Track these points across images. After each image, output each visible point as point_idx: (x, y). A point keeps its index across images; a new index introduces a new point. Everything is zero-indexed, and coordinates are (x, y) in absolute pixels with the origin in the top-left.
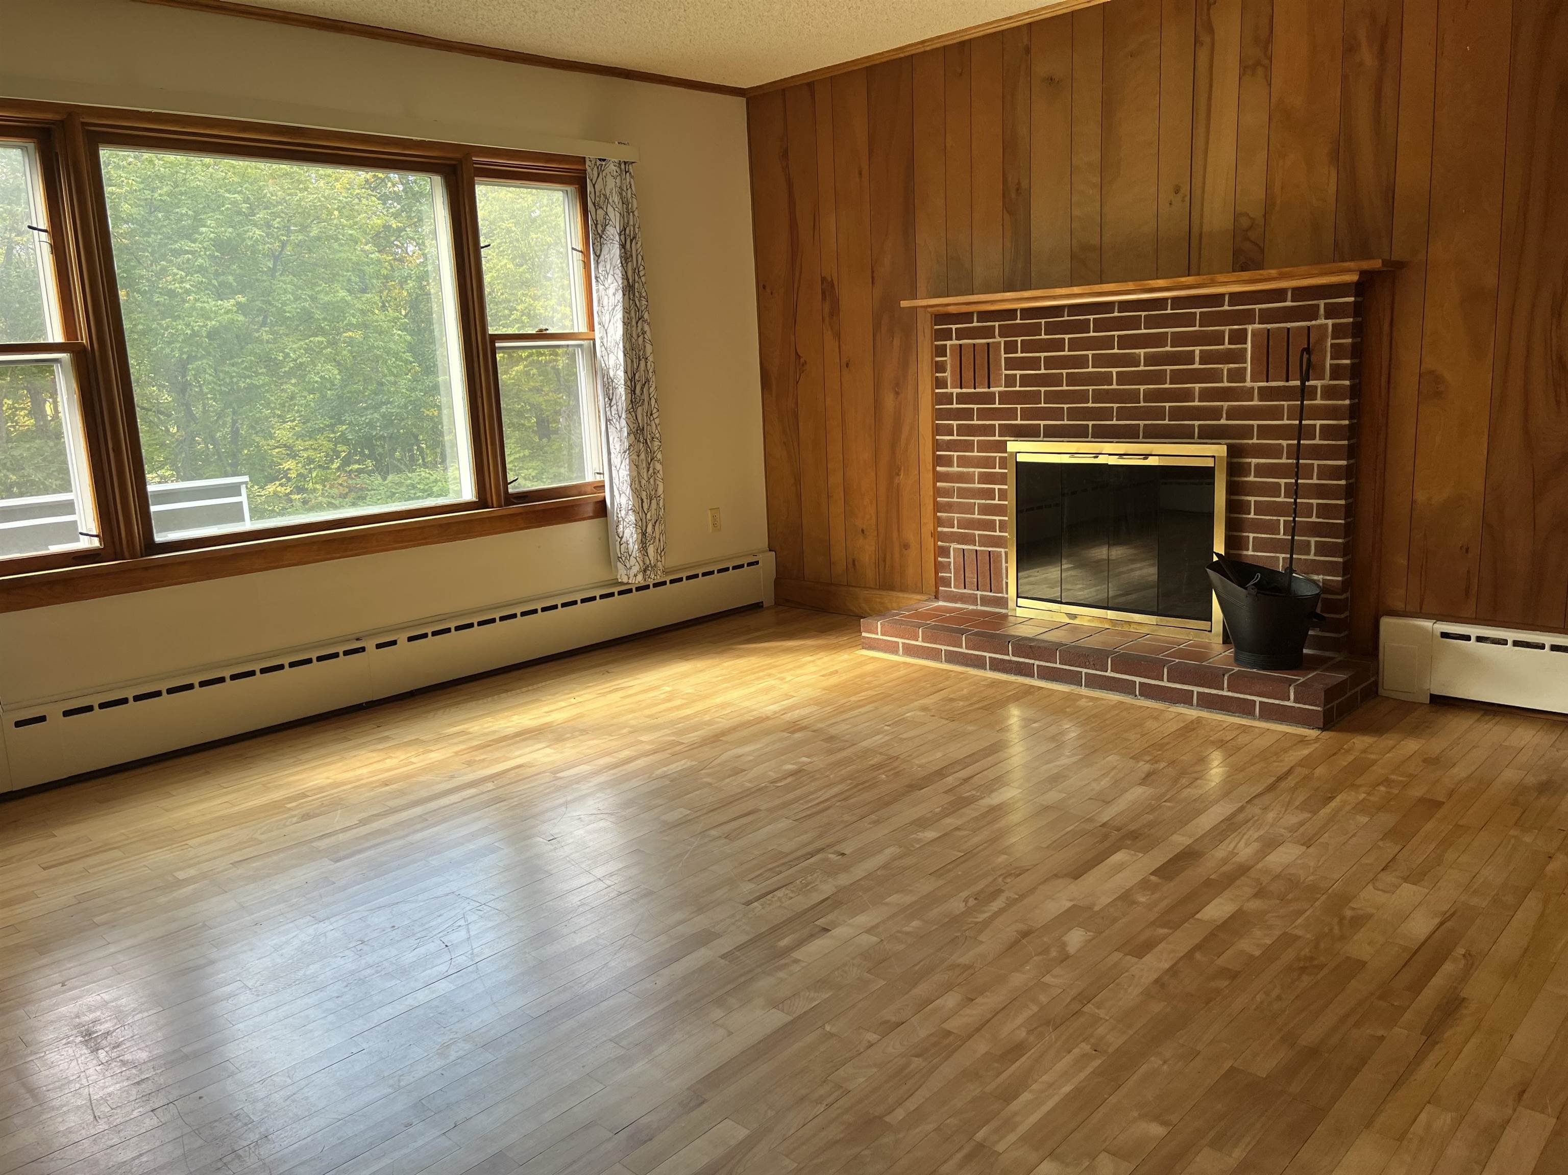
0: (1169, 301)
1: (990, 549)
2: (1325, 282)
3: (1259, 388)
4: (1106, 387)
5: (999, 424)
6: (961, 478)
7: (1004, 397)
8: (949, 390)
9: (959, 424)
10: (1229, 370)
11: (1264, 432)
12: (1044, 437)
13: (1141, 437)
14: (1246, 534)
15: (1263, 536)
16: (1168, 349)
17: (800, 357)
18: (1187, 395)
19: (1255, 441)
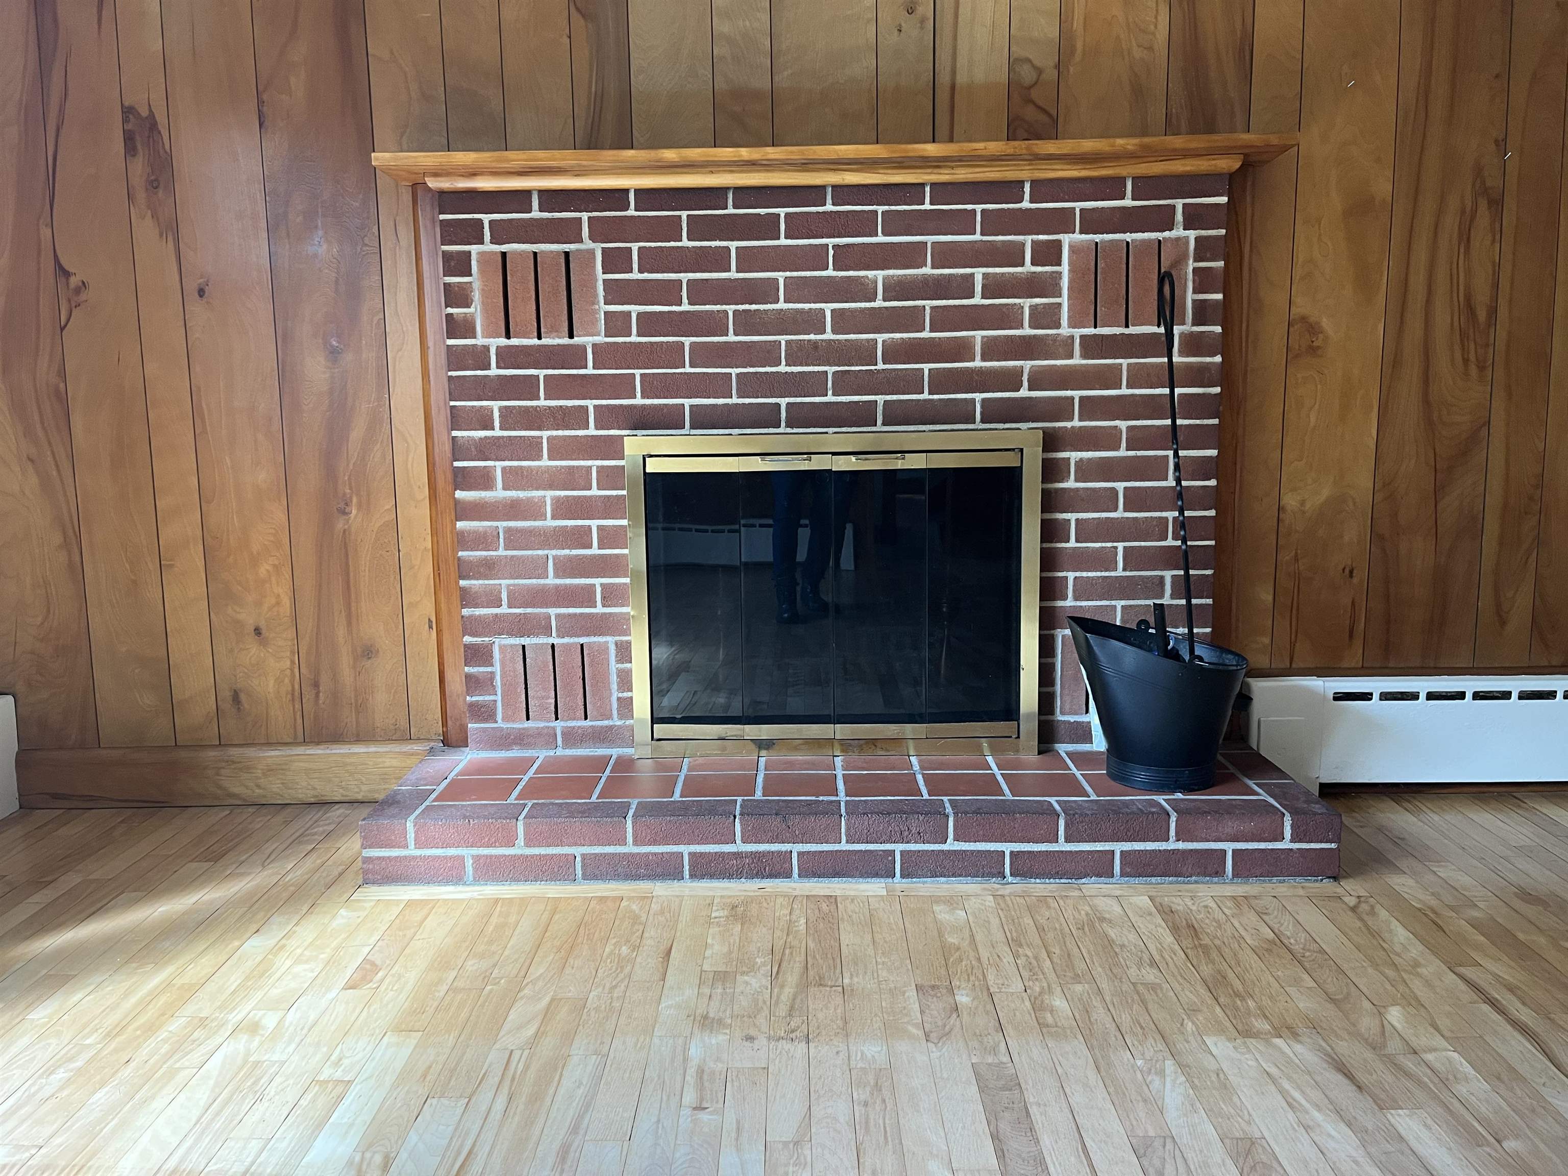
0: (928, 189)
1: (582, 640)
2: (1188, 168)
3: (1082, 337)
4: (812, 337)
5: (595, 407)
6: (513, 510)
7: (603, 355)
8: (480, 341)
9: (506, 407)
10: (1033, 308)
11: (1090, 408)
12: (693, 427)
13: (879, 422)
14: (1060, 574)
15: (1091, 574)
16: (927, 270)
17: (67, 274)
18: (962, 350)
19: (1076, 423)
